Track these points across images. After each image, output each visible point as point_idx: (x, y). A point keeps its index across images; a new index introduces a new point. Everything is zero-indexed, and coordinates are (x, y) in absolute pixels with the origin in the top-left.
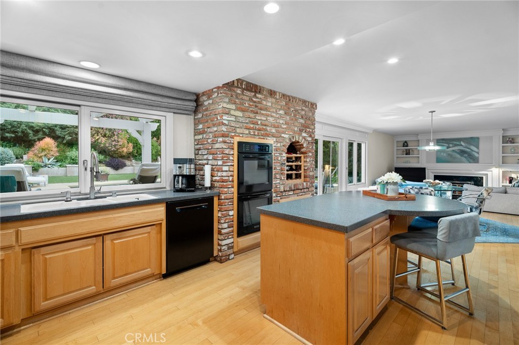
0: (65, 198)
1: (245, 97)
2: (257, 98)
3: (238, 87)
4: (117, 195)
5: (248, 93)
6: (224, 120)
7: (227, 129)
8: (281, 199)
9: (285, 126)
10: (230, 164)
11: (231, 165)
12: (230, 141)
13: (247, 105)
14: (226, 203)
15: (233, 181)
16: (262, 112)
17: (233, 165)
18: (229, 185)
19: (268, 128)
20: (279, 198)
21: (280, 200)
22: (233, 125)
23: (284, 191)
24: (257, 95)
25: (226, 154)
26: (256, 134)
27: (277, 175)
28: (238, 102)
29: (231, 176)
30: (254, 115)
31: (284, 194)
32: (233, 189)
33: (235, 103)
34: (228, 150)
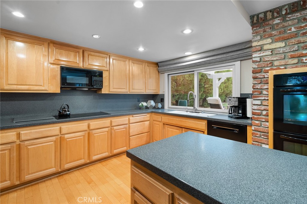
0: (186, 110)
1: (290, 22)
4: (204, 113)
6: (254, 58)
7: (258, 65)
10: (263, 98)
11: (265, 99)
12: (264, 76)
13: (293, 30)
14: (257, 134)
15: (268, 116)
17: (268, 100)
18: (263, 119)
22: (267, 59)
25: (257, 89)
28: (275, 34)
29: (265, 110)
32: (267, 124)
33: (270, 36)
34: (260, 85)
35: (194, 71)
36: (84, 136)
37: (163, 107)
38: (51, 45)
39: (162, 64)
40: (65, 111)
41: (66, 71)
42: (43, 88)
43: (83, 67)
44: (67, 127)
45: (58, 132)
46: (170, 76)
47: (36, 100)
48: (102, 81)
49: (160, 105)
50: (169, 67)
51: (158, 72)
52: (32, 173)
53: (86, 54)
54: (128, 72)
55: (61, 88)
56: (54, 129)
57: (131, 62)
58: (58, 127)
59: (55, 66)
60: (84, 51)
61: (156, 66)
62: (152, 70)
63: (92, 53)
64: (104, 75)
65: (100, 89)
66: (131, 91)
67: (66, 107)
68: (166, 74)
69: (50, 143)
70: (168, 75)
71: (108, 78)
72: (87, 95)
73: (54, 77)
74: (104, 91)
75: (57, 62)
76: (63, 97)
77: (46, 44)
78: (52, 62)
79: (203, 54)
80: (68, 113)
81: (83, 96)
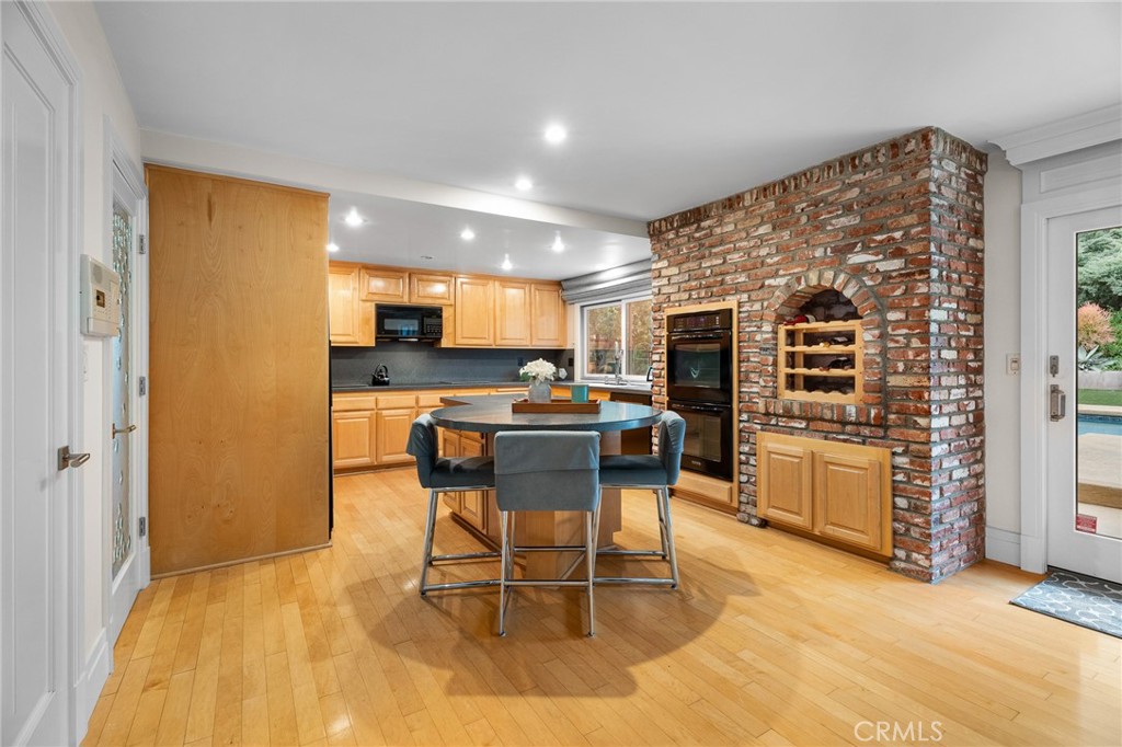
1: (682, 240)
2: (703, 229)
3: (668, 231)
5: (686, 230)
8: (762, 430)
9: (776, 259)
12: (662, 316)
13: (685, 251)
16: (714, 250)
19: (728, 278)
20: (759, 427)
21: (759, 433)
23: (767, 414)
24: (703, 224)
26: (703, 294)
27: (752, 375)
28: (671, 254)
30: (697, 263)
31: (773, 422)
33: (667, 257)
35: (620, 300)
36: (409, 415)
37: (570, 377)
38: (363, 271)
39: (568, 283)
40: (382, 377)
41: (384, 313)
42: (351, 339)
43: (410, 302)
44: (385, 398)
45: (373, 406)
46: (586, 309)
47: (351, 358)
48: (440, 326)
49: (563, 373)
50: (578, 291)
51: (564, 302)
52: (342, 459)
53: (415, 280)
54: (491, 305)
55: (377, 338)
56: (367, 399)
57: (497, 284)
58: (374, 398)
59: (368, 304)
60: (411, 274)
61: (557, 287)
62: (549, 299)
63: (425, 277)
64: (444, 315)
65: (439, 340)
66: (498, 342)
67: (384, 370)
68: (577, 306)
69: (362, 419)
70: (582, 307)
71: (451, 318)
72: (413, 351)
73: (367, 321)
74: (445, 343)
75: (370, 297)
76: (378, 353)
77: (356, 271)
78: (364, 298)
79: (635, 266)
80: (386, 379)
81: (409, 353)
